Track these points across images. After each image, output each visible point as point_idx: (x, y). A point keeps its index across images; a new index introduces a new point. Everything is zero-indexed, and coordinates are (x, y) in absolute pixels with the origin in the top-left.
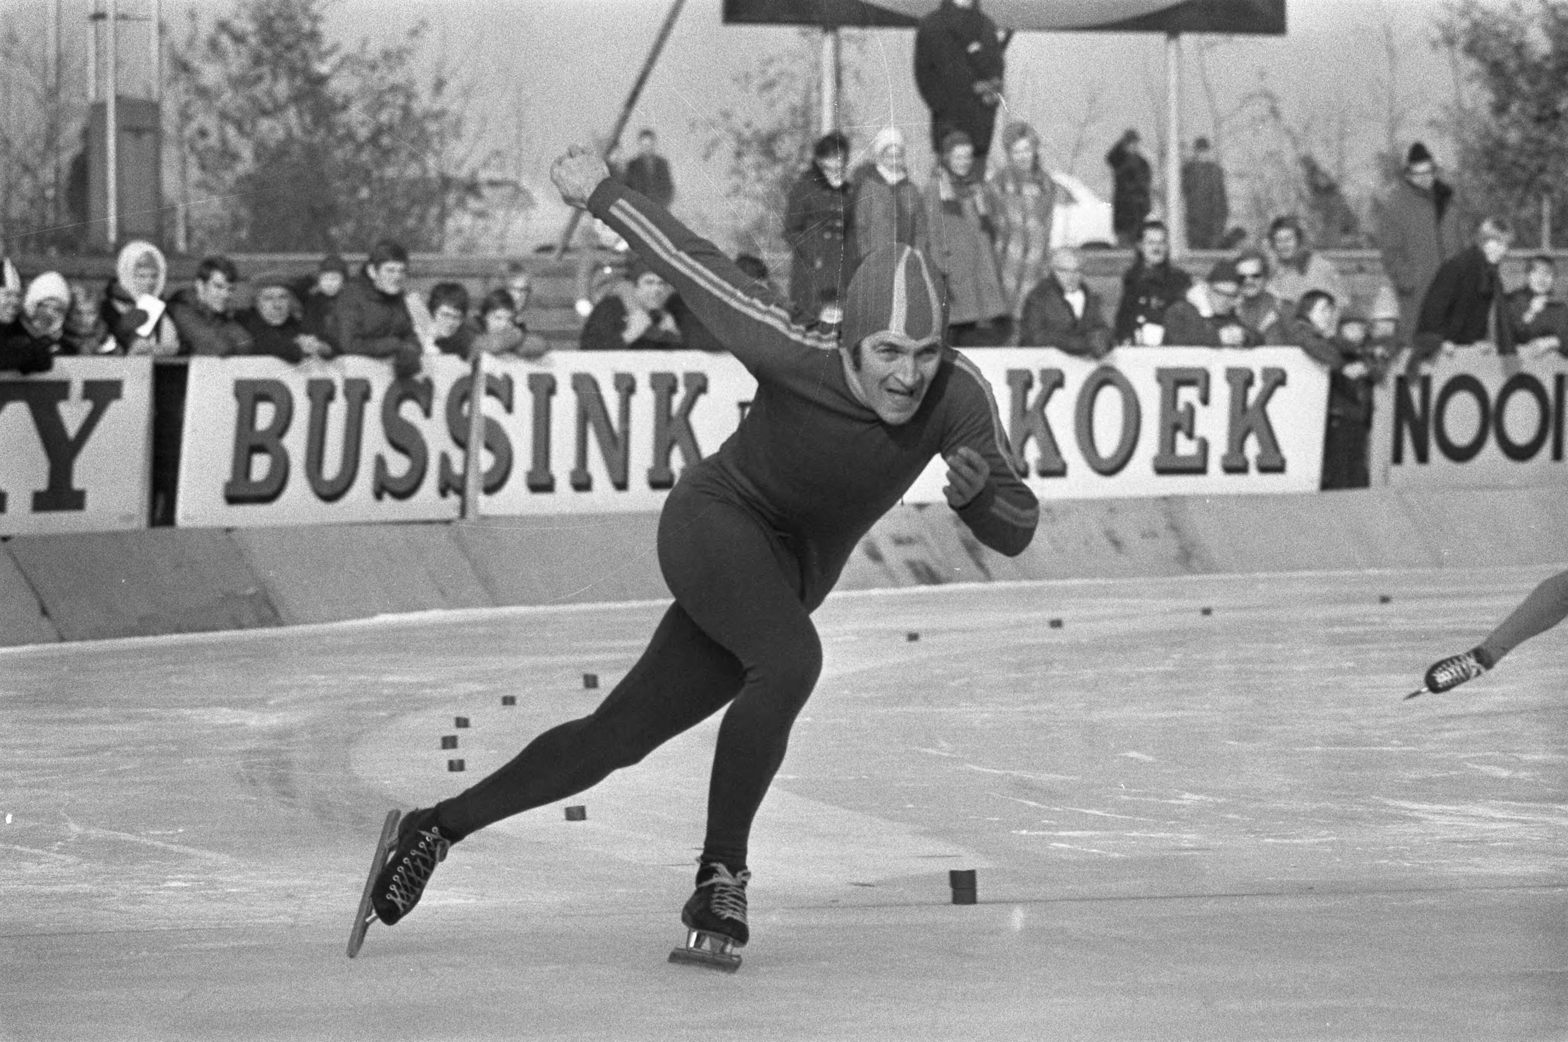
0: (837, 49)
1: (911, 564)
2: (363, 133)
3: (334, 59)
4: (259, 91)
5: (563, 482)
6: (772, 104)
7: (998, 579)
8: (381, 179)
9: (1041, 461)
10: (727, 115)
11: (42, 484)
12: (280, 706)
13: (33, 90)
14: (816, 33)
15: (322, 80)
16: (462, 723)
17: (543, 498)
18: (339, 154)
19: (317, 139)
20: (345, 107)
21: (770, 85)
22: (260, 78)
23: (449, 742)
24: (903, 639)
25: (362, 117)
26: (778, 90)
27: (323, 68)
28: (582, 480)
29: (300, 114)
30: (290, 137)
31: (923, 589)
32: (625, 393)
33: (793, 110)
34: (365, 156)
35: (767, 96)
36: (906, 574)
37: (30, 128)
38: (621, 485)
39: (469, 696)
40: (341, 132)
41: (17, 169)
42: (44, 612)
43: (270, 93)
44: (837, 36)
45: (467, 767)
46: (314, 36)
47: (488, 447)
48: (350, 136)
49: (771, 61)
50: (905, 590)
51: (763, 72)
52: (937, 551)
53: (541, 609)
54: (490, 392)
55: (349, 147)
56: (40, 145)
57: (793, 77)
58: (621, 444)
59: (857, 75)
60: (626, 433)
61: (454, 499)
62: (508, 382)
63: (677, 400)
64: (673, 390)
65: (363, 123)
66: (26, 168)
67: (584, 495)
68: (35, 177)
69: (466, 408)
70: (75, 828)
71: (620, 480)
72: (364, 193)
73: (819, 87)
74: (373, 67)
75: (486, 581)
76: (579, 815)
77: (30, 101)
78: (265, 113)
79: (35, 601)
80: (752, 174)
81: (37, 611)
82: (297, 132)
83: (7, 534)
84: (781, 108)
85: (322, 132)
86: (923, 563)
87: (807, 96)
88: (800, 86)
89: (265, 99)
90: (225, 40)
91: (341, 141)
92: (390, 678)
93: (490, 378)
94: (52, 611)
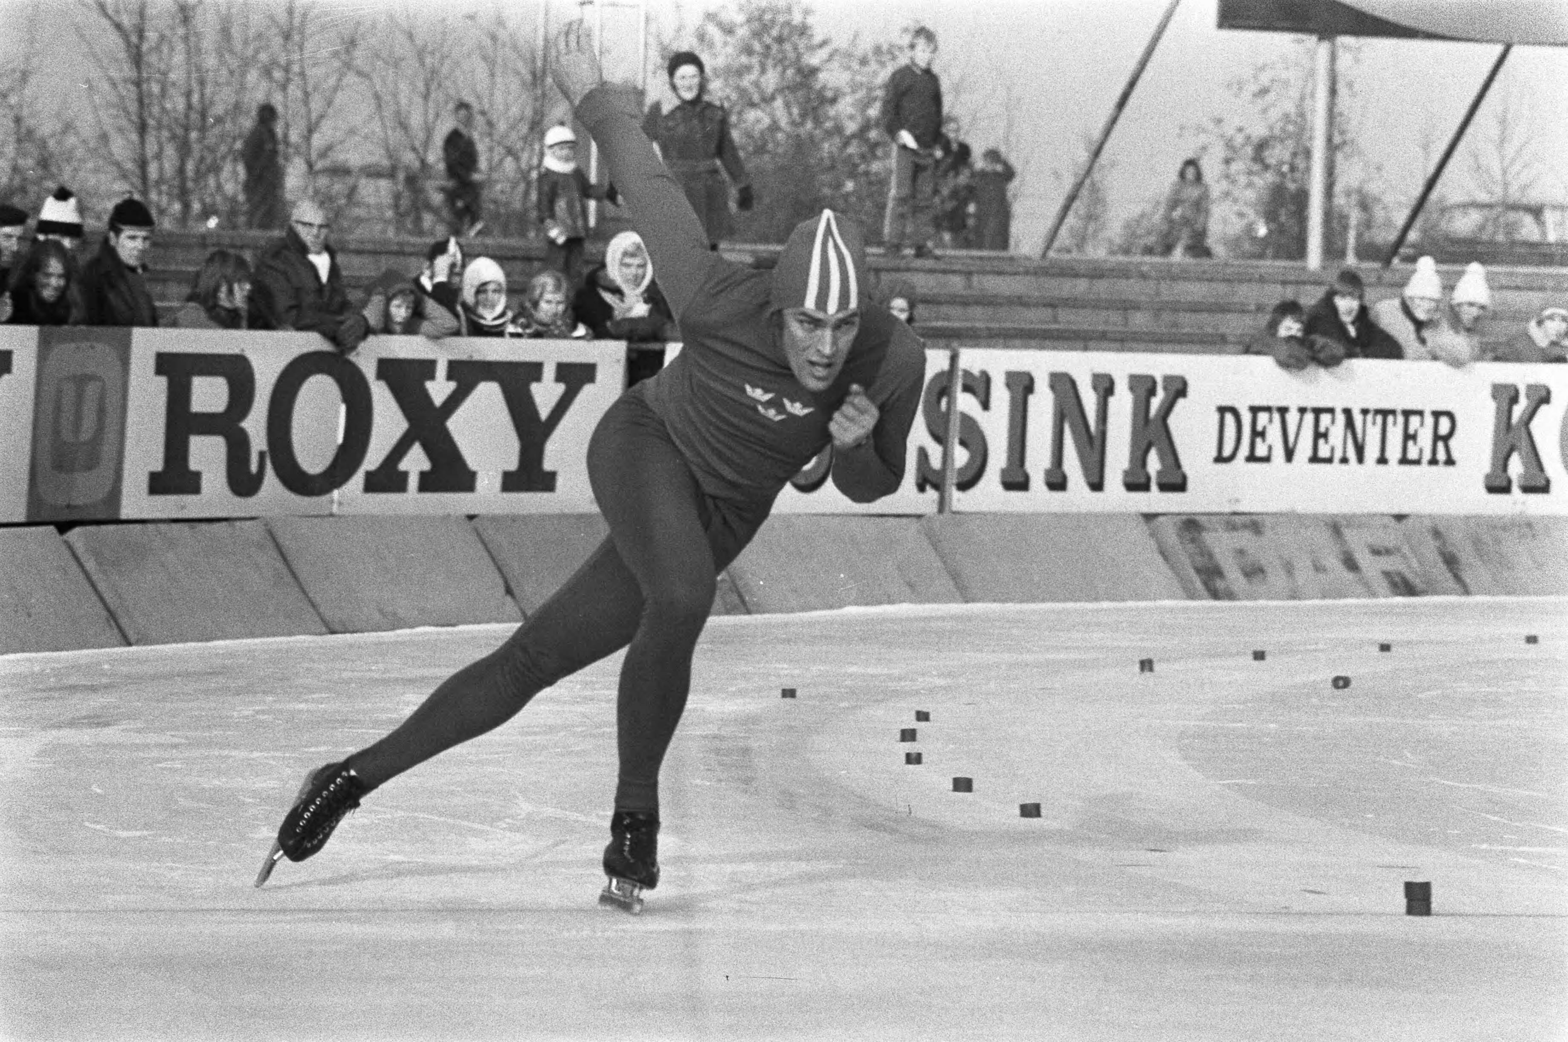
0: (1333, 58)
1: (1387, 574)
2: (851, 127)
3: (823, 53)
4: (747, 81)
5: (1037, 480)
6: (1265, 111)
7: (1475, 594)
8: (867, 173)
9: (1525, 476)
10: (1219, 121)
11: (513, 465)
12: (741, 693)
13: (518, 73)
14: (1311, 40)
15: (814, 71)
16: (923, 716)
17: (1016, 496)
18: (827, 147)
19: (802, 131)
20: (834, 101)
21: (1264, 91)
22: (748, 68)
23: (908, 735)
24: (1375, 651)
25: (850, 110)
26: (1271, 97)
27: (814, 60)
28: (1057, 480)
29: (787, 105)
30: (774, 127)
31: (1400, 600)
32: (1102, 393)
33: (1286, 117)
34: (852, 149)
35: (1261, 103)
36: (1382, 585)
37: (514, 111)
38: (1097, 486)
39: (931, 691)
40: (828, 125)
41: (499, 151)
42: (509, 591)
43: (757, 84)
44: (1333, 44)
45: (924, 760)
46: (803, 30)
47: (963, 443)
48: (838, 129)
49: (1263, 68)
50: (1382, 601)
51: (1255, 77)
52: (1415, 564)
53: (1010, 606)
54: (967, 388)
55: (837, 140)
56: (524, 129)
57: (1286, 83)
58: (1097, 443)
59: (1350, 85)
60: (1103, 434)
61: (931, 494)
62: (986, 379)
63: (1156, 403)
64: (1152, 392)
65: (851, 117)
66: (510, 151)
67: (1058, 495)
68: (517, 159)
69: (944, 402)
70: (525, 807)
71: (1096, 480)
72: (850, 186)
73: (1313, 95)
74: (864, 62)
75: (955, 576)
76: (1034, 812)
77: (515, 85)
78: (753, 105)
79: (501, 582)
80: (1243, 180)
81: (502, 590)
82: (783, 122)
83: (476, 512)
84: (1274, 114)
85: (809, 125)
86: (1399, 574)
87: (1300, 106)
88: (1294, 93)
89: (752, 89)
90: (712, 30)
91: (829, 134)
92: (852, 669)
93: (967, 373)
94: (516, 591)
